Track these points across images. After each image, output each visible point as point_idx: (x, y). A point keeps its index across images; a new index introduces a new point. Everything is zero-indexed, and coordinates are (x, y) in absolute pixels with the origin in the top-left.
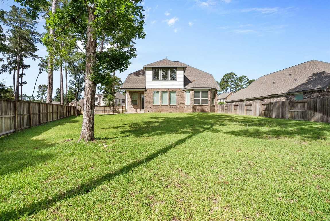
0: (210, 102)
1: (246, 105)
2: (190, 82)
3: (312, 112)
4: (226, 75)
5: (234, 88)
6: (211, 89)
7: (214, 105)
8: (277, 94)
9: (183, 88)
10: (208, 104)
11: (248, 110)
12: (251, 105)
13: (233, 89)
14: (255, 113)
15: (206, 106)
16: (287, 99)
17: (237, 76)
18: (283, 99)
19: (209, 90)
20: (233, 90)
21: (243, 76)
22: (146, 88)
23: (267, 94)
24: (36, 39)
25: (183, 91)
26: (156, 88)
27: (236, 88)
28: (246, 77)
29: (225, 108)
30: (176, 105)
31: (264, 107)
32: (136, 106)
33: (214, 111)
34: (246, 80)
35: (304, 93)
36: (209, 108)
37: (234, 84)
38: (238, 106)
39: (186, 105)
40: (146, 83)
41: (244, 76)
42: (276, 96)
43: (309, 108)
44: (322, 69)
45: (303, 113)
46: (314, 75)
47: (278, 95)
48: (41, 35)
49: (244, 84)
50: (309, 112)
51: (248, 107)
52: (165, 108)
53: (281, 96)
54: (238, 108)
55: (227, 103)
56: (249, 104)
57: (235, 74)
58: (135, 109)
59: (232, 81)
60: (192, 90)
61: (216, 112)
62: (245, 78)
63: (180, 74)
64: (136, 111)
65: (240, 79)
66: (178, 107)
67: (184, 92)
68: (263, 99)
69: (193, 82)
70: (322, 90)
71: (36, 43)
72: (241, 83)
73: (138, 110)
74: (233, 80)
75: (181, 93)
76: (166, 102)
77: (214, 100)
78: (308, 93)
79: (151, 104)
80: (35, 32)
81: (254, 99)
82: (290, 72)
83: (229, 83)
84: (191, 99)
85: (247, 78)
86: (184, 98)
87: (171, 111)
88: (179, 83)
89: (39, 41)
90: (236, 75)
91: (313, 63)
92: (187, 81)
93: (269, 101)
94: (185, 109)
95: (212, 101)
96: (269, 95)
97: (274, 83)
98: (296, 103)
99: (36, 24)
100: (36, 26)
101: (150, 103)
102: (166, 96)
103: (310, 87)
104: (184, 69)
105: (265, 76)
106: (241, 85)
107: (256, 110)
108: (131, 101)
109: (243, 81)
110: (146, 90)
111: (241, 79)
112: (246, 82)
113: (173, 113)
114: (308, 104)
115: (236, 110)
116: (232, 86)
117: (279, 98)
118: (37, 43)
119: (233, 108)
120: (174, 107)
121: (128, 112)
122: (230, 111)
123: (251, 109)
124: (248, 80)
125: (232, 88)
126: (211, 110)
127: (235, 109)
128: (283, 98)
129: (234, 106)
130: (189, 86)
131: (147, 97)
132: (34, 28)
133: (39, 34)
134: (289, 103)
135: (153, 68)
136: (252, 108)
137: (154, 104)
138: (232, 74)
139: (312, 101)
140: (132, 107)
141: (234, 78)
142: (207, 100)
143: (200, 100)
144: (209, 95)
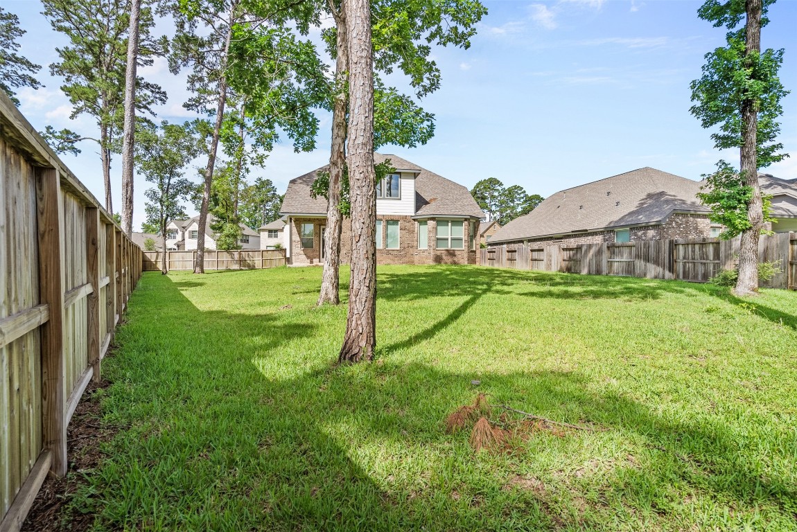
0: (467, 244)
1: (532, 251)
2: (427, 203)
3: (642, 262)
4: (480, 183)
5: (498, 213)
6: (469, 217)
7: (474, 249)
8: (587, 230)
9: (413, 214)
10: (463, 249)
11: (536, 260)
12: (542, 250)
13: (495, 215)
14: (549, 266)
15: (459, 253)
16: (605, 240)
17: (503, 187)
18: (598, 239)
19: (466, 220)
20: (495, 218)
21: (516, 187)
23: (568, 229)
24: (19, 76)
25: (414, 220)
27: (501, 213)
28: (522, 188)
29: (488, 255)
30: (398, 248)
31: (566, 255)
32: (309, 250)
33: (475, 263)
34: (522, 195)
35: (631, 229)
36: (466, 255)
37: (497, 203)
38: (515, 251)
39: (419, 249)
41: (519, 187)
42: (585, 233)
43: (638, 256)
44: (660, 185)
45: (628, 263)
46: (650, 196)
47: (589, 231)
48: (33, 67)
49: (518, 204)
50: (639, 263)
51: (536, 255)
53: (594, 233)
54: (516, 255)
55: (490, 244)
56: (537, 248)
57: (498, 182)
58: (308, 257)
59: (493, 197)
60: (433, 219)
61: (477, 263)
62: (520, 192)
63: (407, 186)
64: (312, 262)
65: (510, 193)
66: (402, 253)
67: (416, 222)
68: (562, 238)
69: (433, 203)
70: (658, 225)
71: (18, 86)
72: (513, 201)
73: (316, 261)
74: (496, 194)
75: (410, 224)
77: (474, 241)
78: (637, 228)
79: (348, 247)
80: (17, 58)
81: (545, 238)
82: (607, 186)
83: (487, 201)
84: (429, 239)
85: (524, 192)
86: (416, 235)
87: (389, 261)
88: (405, 204)
89: (28, 82)
90: (501, 184)
91: (646, 171)
92: (420, 202)
93: (573, 243)
94: (416, 258)
95: (472, 241)
96: (573, 232)
97: (581, 207)
98: (618, 247)
99: (16, 35)
100: (17, 40)
101: (344, 245)
103: (642, 219)
104: (415, 175)
105: (564, 192)
106: (513, 207)
107: (551, 261)
108: (298, 239)
109: (516, 197)
111: (512, 192)
112: (522, 200)
113: (393, 266)
114: (637, 249)
115: (511, 260)
116: (493, 208)
117: (590, 237)
118: (21, 87)
119: (506, 256)
120: (395, 253)
121: (295, 264)
122: (498, 261)
123: (541, 258)
124: (526, 196)
125: (494, 212)
126: (468, 260)
127: (510, 257)
128: (597, 237)
129: (508, 251)
130: (425, 211)
132: (14, 46)
133: (28, 62)
134: (608, 247)
136: (543, 256)
138: (493, 182)
139: (642, 245)
140: (302, 252)
141: (498, 190)
142: (462, 239)
143: (447, 239)
144: (465, 229)
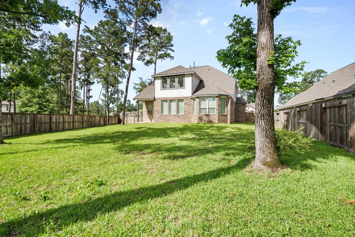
0: (218, 111)
6: (218, 95)
7: (226, 114)
8: (323, 99)
9: (191, 96)
10: (215, 114)
15: (213, 116)
19: (217, 97)
22: (155, 97)
25: (191, 99)
26: (164, 97)
30: (183, 114)
32: (151, 115)
36: (217, 117)
39: (193, 114)
40: (154, 93)
52: (173, 118)
57: (323, 71)
58: (150, 119)
60: (198, 97)
63: (188, 81)
64: (151, 121)
66: (185, 116)
69: (203, 89)
75: (189, 101)
76: (174, 112)
79: (160, 114)
84: (196, 108)
86: (192, 107)
87: (179, 121)
88: (187, 91)
95: (222, 109)
96: (316, 100)
101: (158, 113)
102: (174, 105)
104: (192, 75)
108: (146, 110)
110: (155, 100)
120: (182, 116)
121: (144, 122)
130: (197, 93)
131: (157, 107)
135: (161, 77)
137: (163, 113)
140: (148, 117)
142: (215, 108)
143: (206, 109)
144: (217, 102)
